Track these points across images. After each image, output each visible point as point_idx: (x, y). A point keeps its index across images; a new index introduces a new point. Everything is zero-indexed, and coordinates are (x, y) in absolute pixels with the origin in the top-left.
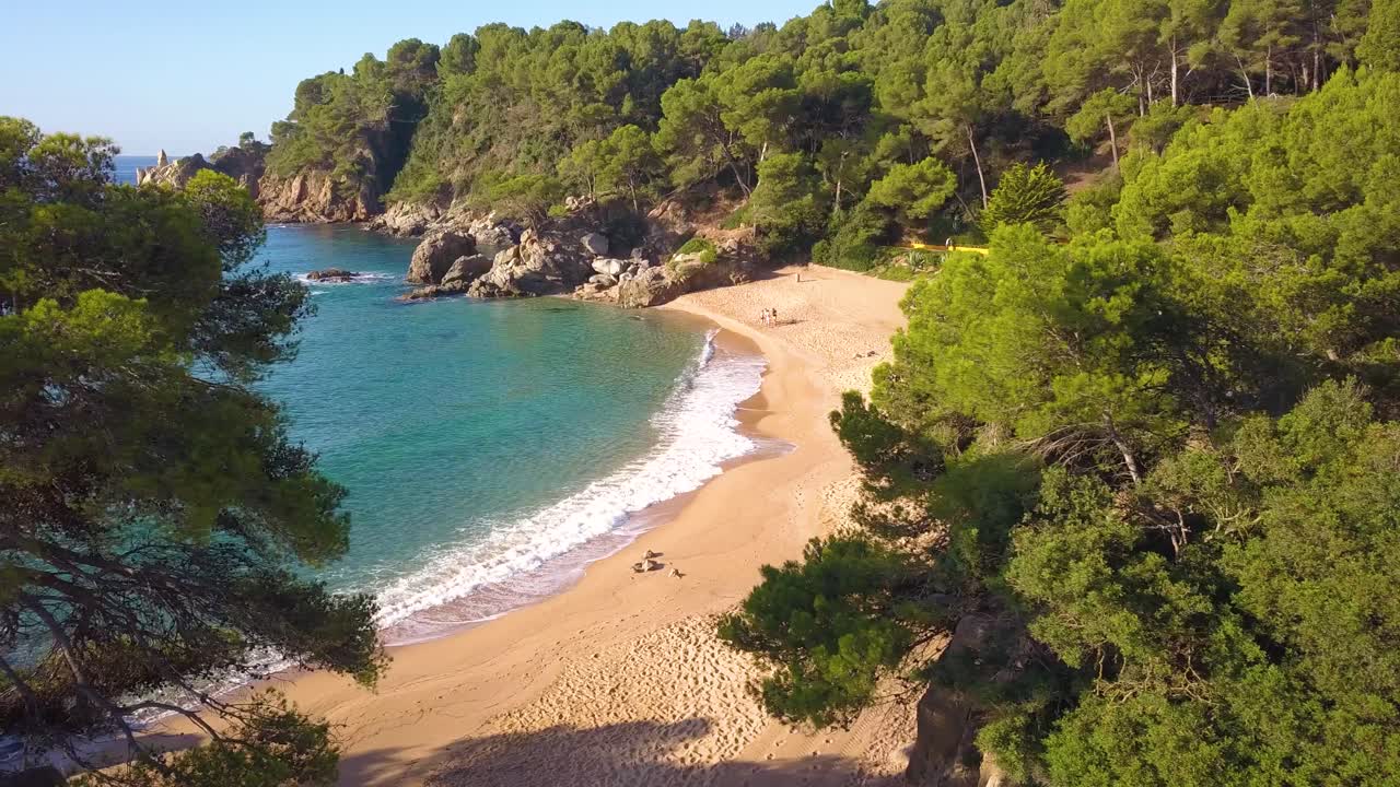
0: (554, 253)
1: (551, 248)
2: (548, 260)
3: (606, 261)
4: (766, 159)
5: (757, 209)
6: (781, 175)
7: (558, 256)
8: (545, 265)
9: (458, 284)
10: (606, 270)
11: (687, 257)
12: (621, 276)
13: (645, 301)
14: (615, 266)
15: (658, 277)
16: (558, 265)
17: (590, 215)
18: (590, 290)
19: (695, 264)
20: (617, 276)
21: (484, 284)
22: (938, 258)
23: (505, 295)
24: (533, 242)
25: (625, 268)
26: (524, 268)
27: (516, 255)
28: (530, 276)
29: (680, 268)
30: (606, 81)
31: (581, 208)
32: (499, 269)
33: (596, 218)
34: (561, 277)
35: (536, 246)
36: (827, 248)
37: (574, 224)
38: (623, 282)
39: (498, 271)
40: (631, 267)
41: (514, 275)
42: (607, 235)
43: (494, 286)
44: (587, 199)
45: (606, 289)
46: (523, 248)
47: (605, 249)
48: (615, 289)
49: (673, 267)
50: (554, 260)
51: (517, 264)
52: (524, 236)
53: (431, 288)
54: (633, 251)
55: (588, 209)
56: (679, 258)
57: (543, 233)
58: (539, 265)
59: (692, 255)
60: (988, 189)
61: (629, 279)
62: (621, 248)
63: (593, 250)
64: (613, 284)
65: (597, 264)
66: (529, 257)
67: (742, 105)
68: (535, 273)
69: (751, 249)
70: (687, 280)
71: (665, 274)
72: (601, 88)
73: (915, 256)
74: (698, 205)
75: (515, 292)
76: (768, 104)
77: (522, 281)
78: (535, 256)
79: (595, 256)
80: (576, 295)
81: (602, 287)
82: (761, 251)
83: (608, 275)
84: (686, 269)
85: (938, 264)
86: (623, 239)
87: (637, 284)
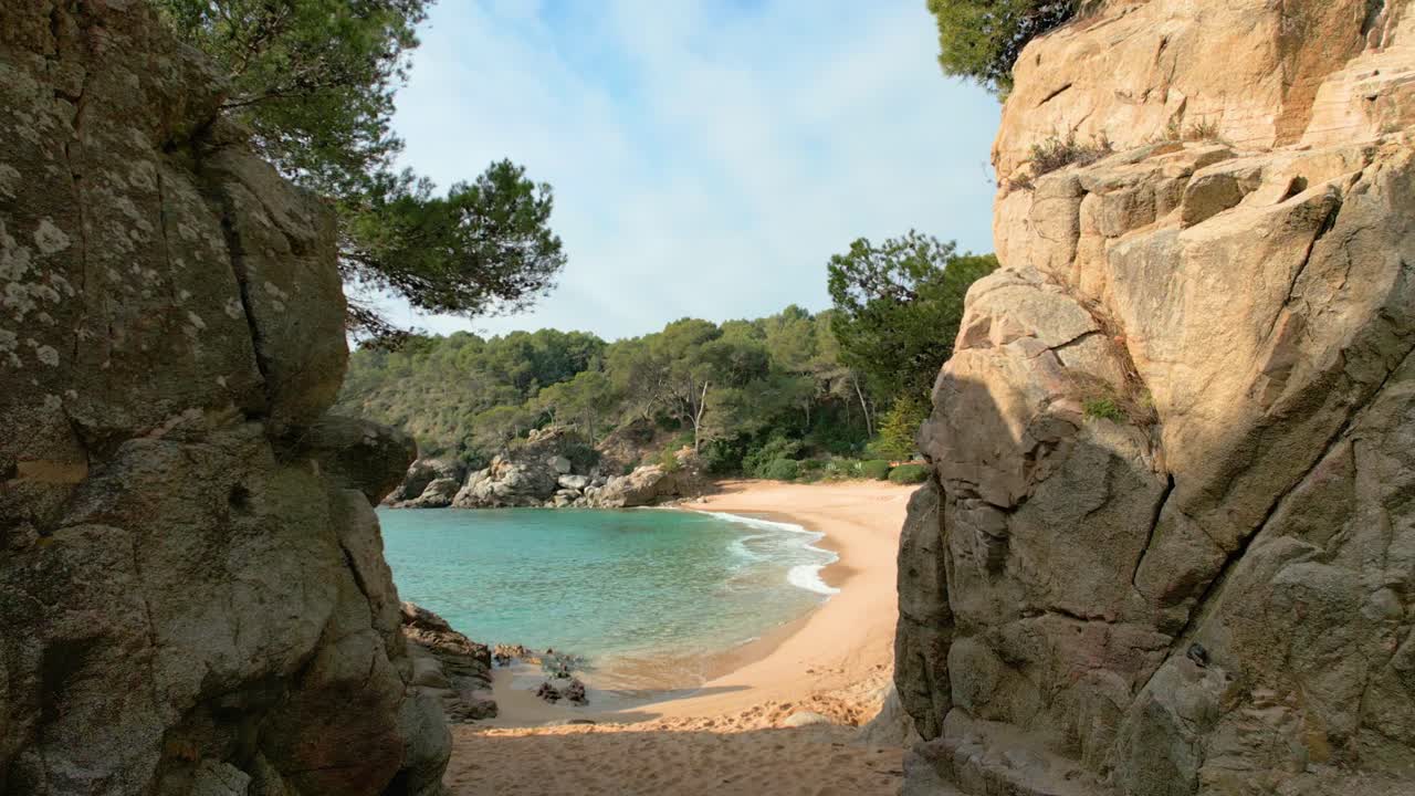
0: (526, 471)
1: (523, 467)
2: (522, 476)
3: (572, 477)
4: (707, 393)
5: (709, 428)
6: (726, 404)
7: (529, 474)
8: (520, 481)
9: (442, 498)
10: (571, 484)
11: (649, 468)
12: (586, 489)
13: (621, 502)
14: (579, 482)
15: (628, 483)
16: (531, 481)
17: (553, 443)
18: (560, 500)
19: (656, 472)
20: (582, 490)
21: (467, 496)
22: (852, 466)
23: (488, 505)
24: (506, 463)
25: (588, 483)
26: (500, 484)
27: (490, 474)
28: (506, 490)
29: (645, 476)
30: (516, 369)
31: (544, 438)
32: (479, 484)
33: (557, 446)
34: (533, 491)
35: (509, 466)
36: (755, 464)
37: (540, 450)
38: (590, 492)
39: (478, 485)
40: (594, 482)
41: (492, 488)
42: (570, 458)
43: (476, 497)
44: (548, 432)
45: (574, 499)
46: (497, 469)
47: (568, 468)
48: (581, 500)
49: (639, 475)
50: (527, 477)
51: (493, 481)
52: (497, 459)
53: (418, 500)
54: (592, 470)
55: (551, 438)
56: (642, 469)
57: (513, 457)
58: (514, 481)
59: (653, 467)
60: (872, 421)
61: (597, 489)
62: (582, 468)
63: (558, 469)
64: (578, 496)
65: (564, 480)
66: (503, 475)
67: (691, 353)
68: (511, 487)
69: (696, 465)
70: (654, 485)
71: (633, 481)
72: (510, 374)
73: (831, 467)
74: (642, 435)
75: (497, 503)
76: (713, 351)
77: (501, 494)
78: (510, 474)
79: (561, 474)
80: (549, 505)
81: (571, 499)
82: (705, 466)
83: (573, 488)
84: (651, 477)
85: (852, 474)
86: (583, 460)
87: (613, 489)
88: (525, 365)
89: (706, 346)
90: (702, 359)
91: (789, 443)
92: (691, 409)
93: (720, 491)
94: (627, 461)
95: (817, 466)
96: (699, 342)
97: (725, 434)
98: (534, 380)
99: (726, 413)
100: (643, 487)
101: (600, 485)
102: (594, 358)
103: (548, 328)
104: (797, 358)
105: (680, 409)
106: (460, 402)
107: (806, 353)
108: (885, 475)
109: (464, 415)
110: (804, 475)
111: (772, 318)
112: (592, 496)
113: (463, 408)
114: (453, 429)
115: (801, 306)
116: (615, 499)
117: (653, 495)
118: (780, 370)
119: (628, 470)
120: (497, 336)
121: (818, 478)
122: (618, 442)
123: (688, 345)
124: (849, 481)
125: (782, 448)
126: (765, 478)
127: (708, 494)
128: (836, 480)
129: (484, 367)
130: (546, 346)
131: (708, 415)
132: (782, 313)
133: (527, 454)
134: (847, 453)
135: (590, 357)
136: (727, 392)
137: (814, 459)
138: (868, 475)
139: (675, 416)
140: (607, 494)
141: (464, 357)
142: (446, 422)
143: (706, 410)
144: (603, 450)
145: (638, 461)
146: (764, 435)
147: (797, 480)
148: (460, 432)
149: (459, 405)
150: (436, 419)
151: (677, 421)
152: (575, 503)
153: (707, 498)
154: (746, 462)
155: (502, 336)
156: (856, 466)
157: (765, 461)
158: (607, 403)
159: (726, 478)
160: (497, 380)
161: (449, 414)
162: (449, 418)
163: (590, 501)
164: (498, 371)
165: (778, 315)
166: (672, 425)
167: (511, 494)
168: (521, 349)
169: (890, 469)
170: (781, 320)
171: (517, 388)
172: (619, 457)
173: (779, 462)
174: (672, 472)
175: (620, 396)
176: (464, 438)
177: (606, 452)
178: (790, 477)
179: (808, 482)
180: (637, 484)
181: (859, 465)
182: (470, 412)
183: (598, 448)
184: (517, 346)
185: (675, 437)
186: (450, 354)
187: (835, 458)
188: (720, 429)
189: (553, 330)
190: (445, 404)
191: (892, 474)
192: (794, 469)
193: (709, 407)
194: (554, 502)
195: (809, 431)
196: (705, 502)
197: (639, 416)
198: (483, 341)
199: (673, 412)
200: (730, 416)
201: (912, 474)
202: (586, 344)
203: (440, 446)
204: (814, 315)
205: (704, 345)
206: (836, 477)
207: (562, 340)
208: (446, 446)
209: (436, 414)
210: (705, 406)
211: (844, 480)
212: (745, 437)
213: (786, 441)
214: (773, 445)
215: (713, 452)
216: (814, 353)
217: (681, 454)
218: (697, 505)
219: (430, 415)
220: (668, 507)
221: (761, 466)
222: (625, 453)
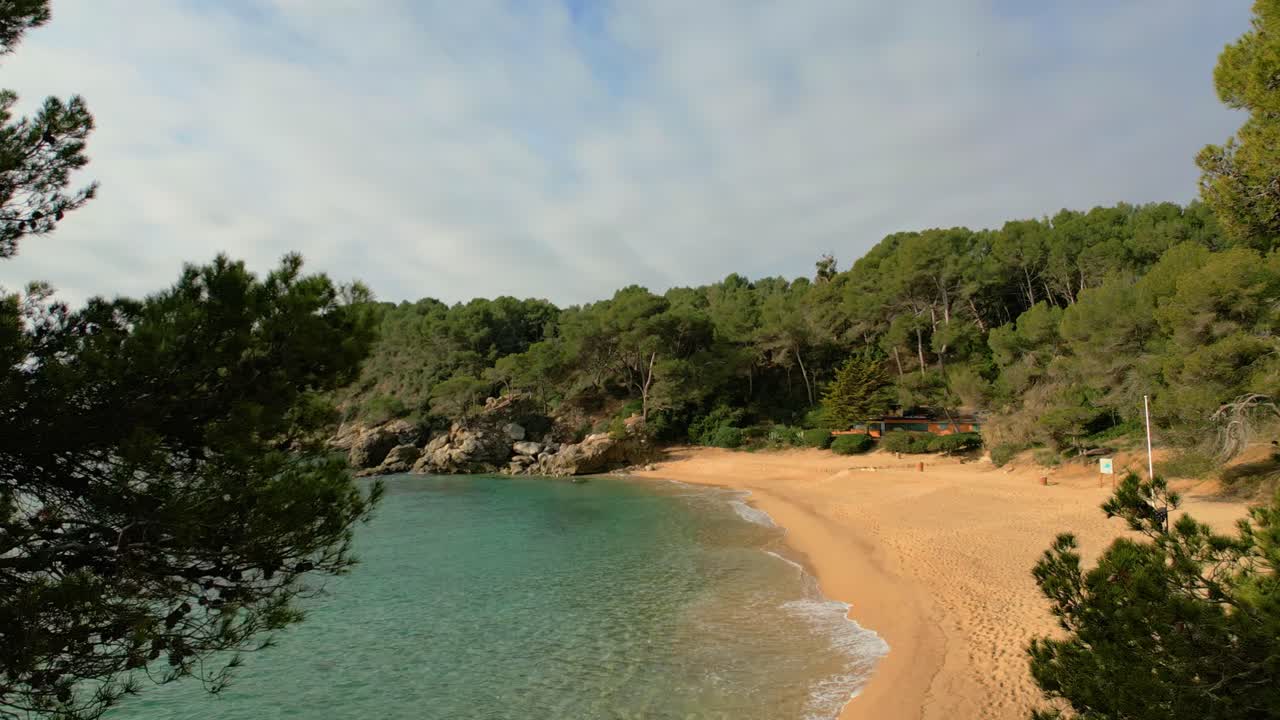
0: (483, 437)
1: (480, 434)
2: (479, 444)
3: (525, 444)
4: (654, 364)
5: (657, 397)
6: (673, 374)
7: (486, 441)
8: (476, 448)
9: (402, 465)
10: (525, 451)
11: (599, 436)
12: (539, 456)
13: (573, 470)
14: (533, 449)
15: (579, 451)
16: (487, 448)
17: (508, 411)
18: (515, 467)
19: (607, 441)
20: (535, 456)
21: (426, 463)
22: (794, 435)
23: (446, 472)
24: (463, 431)
25: (542, 449)
26: (458, 451)
27: (448, 441)
28: (463, 457)
29: (596, 444)
30: (476, 335)
31: (500, 406)
32: (438, 450)
33: (512, 413)
34: (489, 458)
35: (467, 434)
36: (701, 431)
37: (498, 416)
38: (543, 459)
39: (438, 452)
40: (547, 448)
41: (451, 456)
42: (523, 425)
43: (435, 464)
44: (504, 399)
45: (528, 466)
46: (455, 436)
47: (523, 435)
48: (535, 466)
49: (589, 444)
50: (484, 445)
51: (452, 448)
52: (455, 427)
53: (379, 468)
54: (546, 437)
55: (506, 406)
56: (592, 437)
57: (471, 424)
58: (471, 448)
59: (603, 435)
60: (812, 389)
61: (550, 456)
62: (536, 435)
63: (513, 436)
64: (532, 462)
65: (518, 447)
66: (461, 442)
67: (640, 325)
68: (468, 454)
69: (644, 432)
70: (603, 453)
71: (585, 449)
72: (472, 340)
73: (773, 435)
74: (592, 403)
75: (455, 470)
76: (660, 324)
77: (458, 461)
78: (467, 441)
79: (516, 441)
80: (504, 471)
81: (525, 465)
82: (653, 434)
83: (528, 455)
84: (601, 445)
85: (794, 442)
86: (537, 427)
87: (564, 457)
88: (484, 331)
89: (654, 319)
90: (650, 331)
91: (733, 411)
92: (638, 377)
93: (667, 458)
94: (578, 428)
95: (760, 434)
96: (646, 316)
97: (673, 404)
98: (493, 345)
99: (673, 384)
100: (593, 456)
101: (553, 452)
102: (549, 324)
103: (506, 296)
104: (740, 329)
105: (628, 378)
106: (425, 365)
107: (749, 324)
108: (827, 443)
109: (429, 378)
110: (748, 442)
111: (714, 285)
112: (545, 463)
113: (427, 371)
114: (418, 391)
115: (741, 275)
116: (567, 467)
117: (603, 462)
118: (725, 341)
119: (579, 439)
120: (460, 303)
121: (761, 446)
122: (569, 410)
123: (636, 318)
124: (792, 450)
125: (726, 416)
126: (711, 445)
127: (656, 461)
128: (780, 448)
129: (446, 334)
130: (504, 314)
131: (657, 385)
132: (723, 282)
133: (484, 421)
134: (789, 421)
135: (545, 323)
136: (673, 363)
137: (757, 427)
138: (811, 444)
139: (623, 385)
140: (558, 463)
141: (429, 323)
142: (412, 384)
143: (653, 381)
144: (556, 417)
145: (588, 429)
146: (709, 403)
147: (741, 447)
148: (424, 394)
149: (424, 368)
150: (403, 381)
151: (626, 388)
152: (529, 469)
153: (655, 465)
154: (692, 430)
155: (464, 303)
156: (799, 435)
157: (710, 429)
158: (559, 372)
159: (673, 446)
160: (459, 345)
161: (415, 377)
162: (414, 381)
163: (543, 469)
164: (460, 337)
165: (720, 283)
166: (621, 393)
167: (468, 460)
168: (481, 316)
169: (832, 439)
170: (723, 288)
171: (477, 352)
172: (570, 423)
173: (724, 430)
174: (621, 440)
175: (573, 366)
176: (428, 400)
177: (559, 419)
178: (734, 445)
179: (752, 450)
180: (588, 453)
181: (801, 434)
182: (434, 375)
183: (551, 414)
184: (478, 313)
185: (624, 405)
186: (418, 319)
187: (778, 427)
188: (667, 400)
189: (511, 298)
190: (411, 367)
191: (833, 444)
192: (739, 437)
193: (656, 377)
194: (509, 468)
195: (752, 399)
196: (653, 469)
197: (590, 384)
198: (447, 308)
199: (622, 381)
200: (677, 386)
201: (854, 444)
202: (541, 311)
203: (406, 407)
204: (753, 283)
205: (652, 318)
206: (779, 445)
207: (519, 307)
208: (411, 407)
209: (403, 377)
210: (652, 376)
211: (787, 448)
212: (691, 407)
213: (730, 410)
214: (717, 413)
215: (660, 419)
216: (757, 325)
217: (631, 422)
218: (645, 473)
219: (398, 378)
220: (618, 475)
221: (706, 434)
222: (577, 420)
